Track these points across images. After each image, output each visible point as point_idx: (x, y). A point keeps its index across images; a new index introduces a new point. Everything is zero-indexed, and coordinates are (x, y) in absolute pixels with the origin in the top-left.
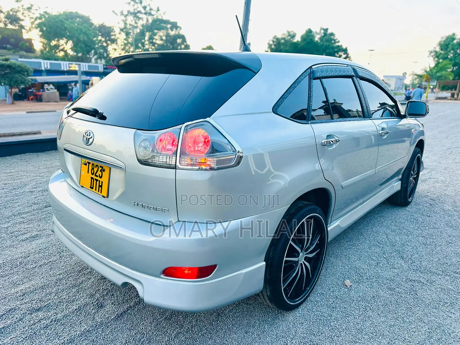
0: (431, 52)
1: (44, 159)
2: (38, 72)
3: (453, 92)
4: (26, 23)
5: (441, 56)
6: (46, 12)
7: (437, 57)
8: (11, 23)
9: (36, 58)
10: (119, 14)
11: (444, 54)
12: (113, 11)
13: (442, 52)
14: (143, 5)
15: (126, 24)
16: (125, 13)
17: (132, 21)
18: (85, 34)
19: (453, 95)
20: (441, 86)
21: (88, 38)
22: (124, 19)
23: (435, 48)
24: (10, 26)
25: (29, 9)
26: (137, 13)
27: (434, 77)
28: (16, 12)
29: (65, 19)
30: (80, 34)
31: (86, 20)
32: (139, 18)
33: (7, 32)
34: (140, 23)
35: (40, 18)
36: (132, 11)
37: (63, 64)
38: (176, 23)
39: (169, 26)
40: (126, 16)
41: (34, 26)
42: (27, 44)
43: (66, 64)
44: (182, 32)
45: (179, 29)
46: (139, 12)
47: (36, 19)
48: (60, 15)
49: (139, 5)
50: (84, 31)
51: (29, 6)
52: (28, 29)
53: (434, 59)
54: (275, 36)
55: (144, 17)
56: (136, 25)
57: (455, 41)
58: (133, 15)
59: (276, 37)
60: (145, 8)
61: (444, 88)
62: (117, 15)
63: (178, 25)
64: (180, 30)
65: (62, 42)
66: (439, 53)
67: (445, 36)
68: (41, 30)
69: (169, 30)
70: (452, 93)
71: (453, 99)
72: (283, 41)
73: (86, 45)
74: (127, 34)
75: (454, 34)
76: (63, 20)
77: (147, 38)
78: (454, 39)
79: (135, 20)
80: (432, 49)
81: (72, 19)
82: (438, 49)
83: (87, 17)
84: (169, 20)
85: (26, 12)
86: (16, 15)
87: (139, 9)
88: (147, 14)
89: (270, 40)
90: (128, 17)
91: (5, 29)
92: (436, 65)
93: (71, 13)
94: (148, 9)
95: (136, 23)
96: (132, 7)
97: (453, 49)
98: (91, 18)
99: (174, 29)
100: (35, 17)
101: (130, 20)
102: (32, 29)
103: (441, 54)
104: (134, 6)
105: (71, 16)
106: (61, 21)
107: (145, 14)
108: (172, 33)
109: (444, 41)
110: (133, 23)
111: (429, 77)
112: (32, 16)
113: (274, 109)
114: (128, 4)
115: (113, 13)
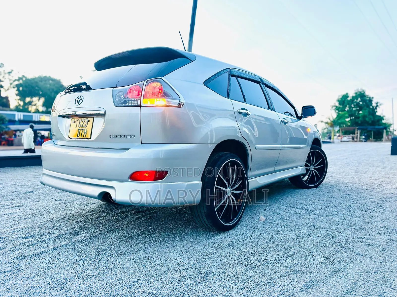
0: (333, 107)
1: (20, 171)
2: (13, 122)
3: (353, 135)
4: (6, 83)
5: (340, 109)
6: (24, 76)
7: (338, 110)
9: (11, 110)
11: (342, 108)
13: (341, 106)
19: (353, 138)
20: (343, 131)
23: (335, 103)
25: (10, 73)
27: (336, 123)
29: (40, 81)
30: (51, 93)
35: (18, 80)
37: (35, 116)
41: (12, 86)
42: (5, 100)
43: (37, 116)
47: (14, 81)
48: (36, 78)
51: (10, 71)
52: (7, 89)
53: (336, 111)
57: (349, 99)
61: (346, 133)
65: (35, 99)
66: (338, 107)
67: (341, 95)
68: (18, 90)
70: (352, 137)
71: (353, 141)
75: (347, 94)
76: (38, 81)
78: (348, 97)
80: (333, 105)
81: (45, 81)
82: (337, 104)
83: (58, 80)
85: (7, 76)
92: (338, 116)
93: (45, 77)
97: (348, 104)
100: (14, 79)
102: (10, 88)
103: (339, 108)
105: (45, 79)
106: (36, 82)
109: (341, 98)
111: (333, 123)
112: (11, 78)
113: (205, 84)
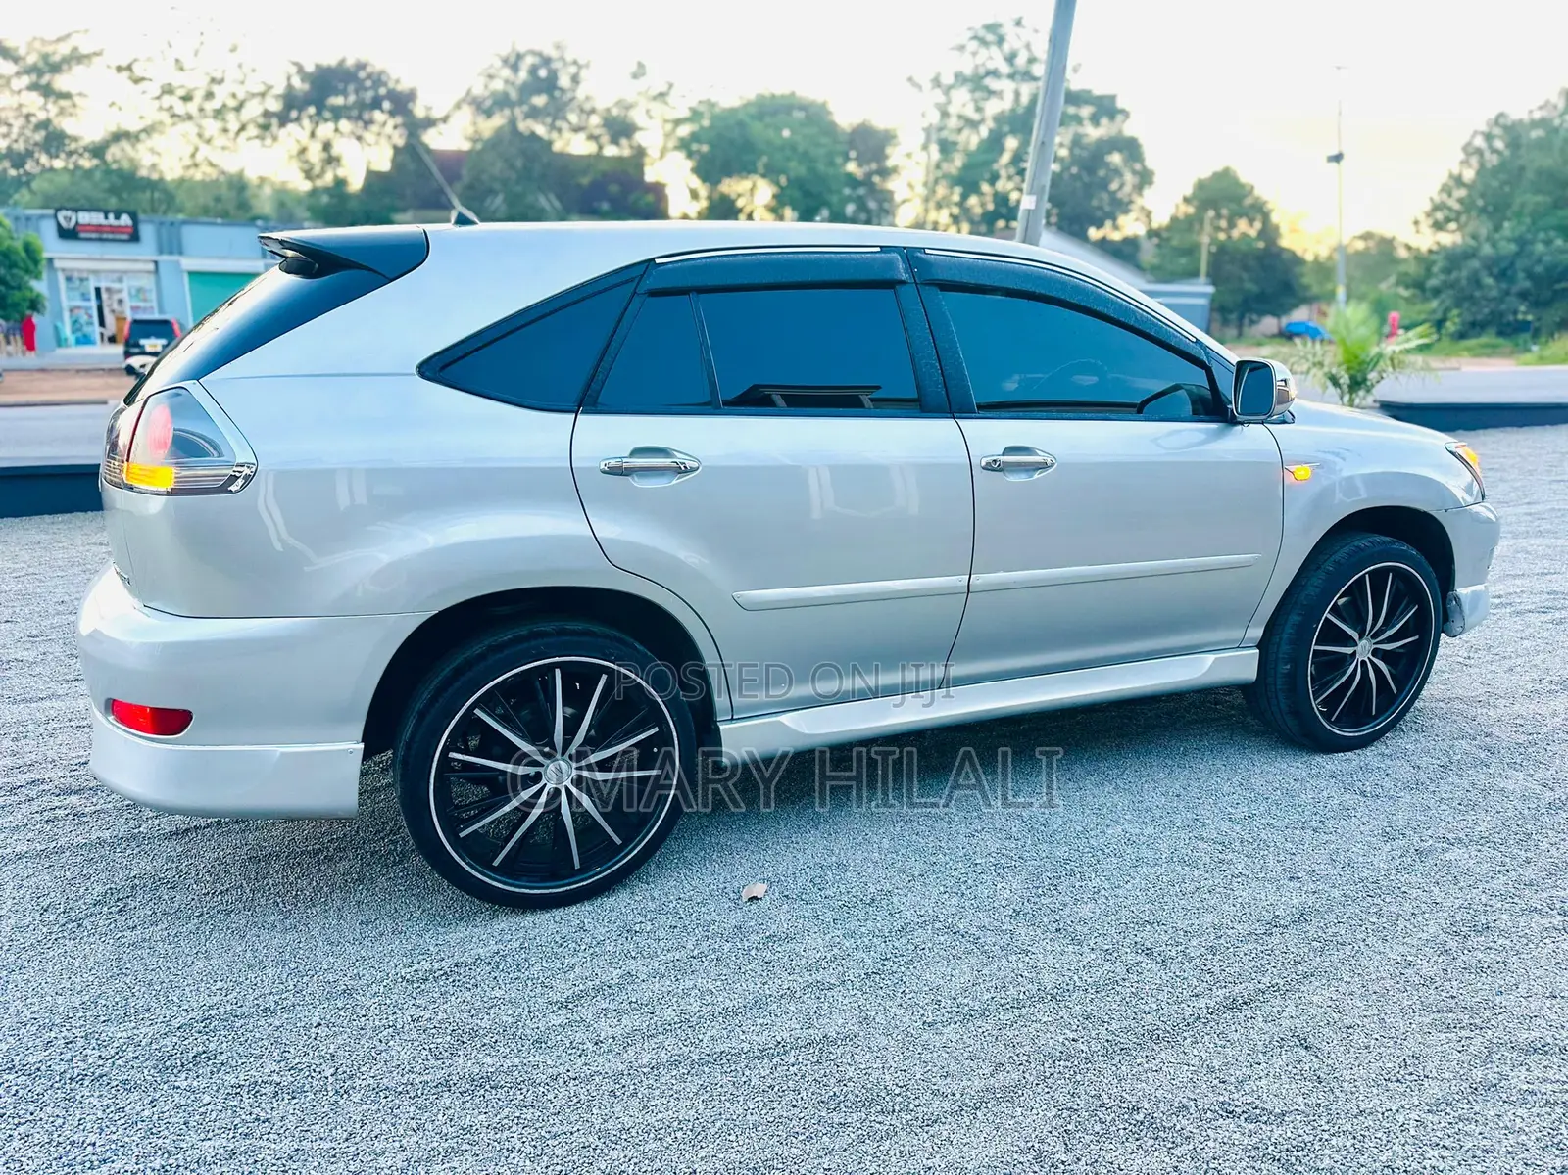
4: (651, 137)
6: (707, 103)
8: (615, 141)
10: (927, 85)
12: (910, 80)
14: (1006, 47)
15: (945, 114)
16: (947, 79)
17: (964, 105)
18: (805, 157)
21: (812, 170)
22: (942, 99)
24: (611, 151)
25: (663, 96)
26: (983, 78)
28: (629, 107)
29: (752, 117)
31: (815, 116)
32: (991, 93)
33: (603, 167)
34: (993, 107)
35: (690, 121)
36: (968, 72)
38: (1113, 98)
39: (1086, 111)
40: (947, 90)
41: (671, 144)
44: (1130, 129)
45: (1120, 117)
46: (994, 73)
47: (678, 125)
49: (994, 49)
50: (801, 149)
51: (665, 87)
52: (657, 156)
54: (1501, 115)
55: (1007, 87)
56: (976, 117)
58: (969, 86)
59: (1502, 121)
60: (1010, 59)
62: (920, 87)
63: (1120, 104)
64: (1124, 122)
65: (742, 186)
68: (693, 155)
69: (1087, 123)
72: (1535, 134)
73: (807, 194)
74: (946, 148)
76: (747, 120)
77: (1006, 158)
79: (976, 101)
81: (775, 115)
84: (1089, 92)
85: (655, 107)
86: (626, 116)
87: (991, 65)
88: (1018, 77)
89: (1476, 133)
90: (954, 93)
91: (598, 156)
94: (1021, 60)
95: (979, 109)
96: (970, 57)
98: (831, 107)
99: (1105, 121)
100: (676, 118)
101: (962, 101)
102: (666, 152)
104: (974, 54)
105: (771, 109)
106: (741, 124)
107: (1011, 77)
108: (1093, 133)
110: (970, 112)
112: (668, 114)
114: (957, 53)
115: (908, 84)
